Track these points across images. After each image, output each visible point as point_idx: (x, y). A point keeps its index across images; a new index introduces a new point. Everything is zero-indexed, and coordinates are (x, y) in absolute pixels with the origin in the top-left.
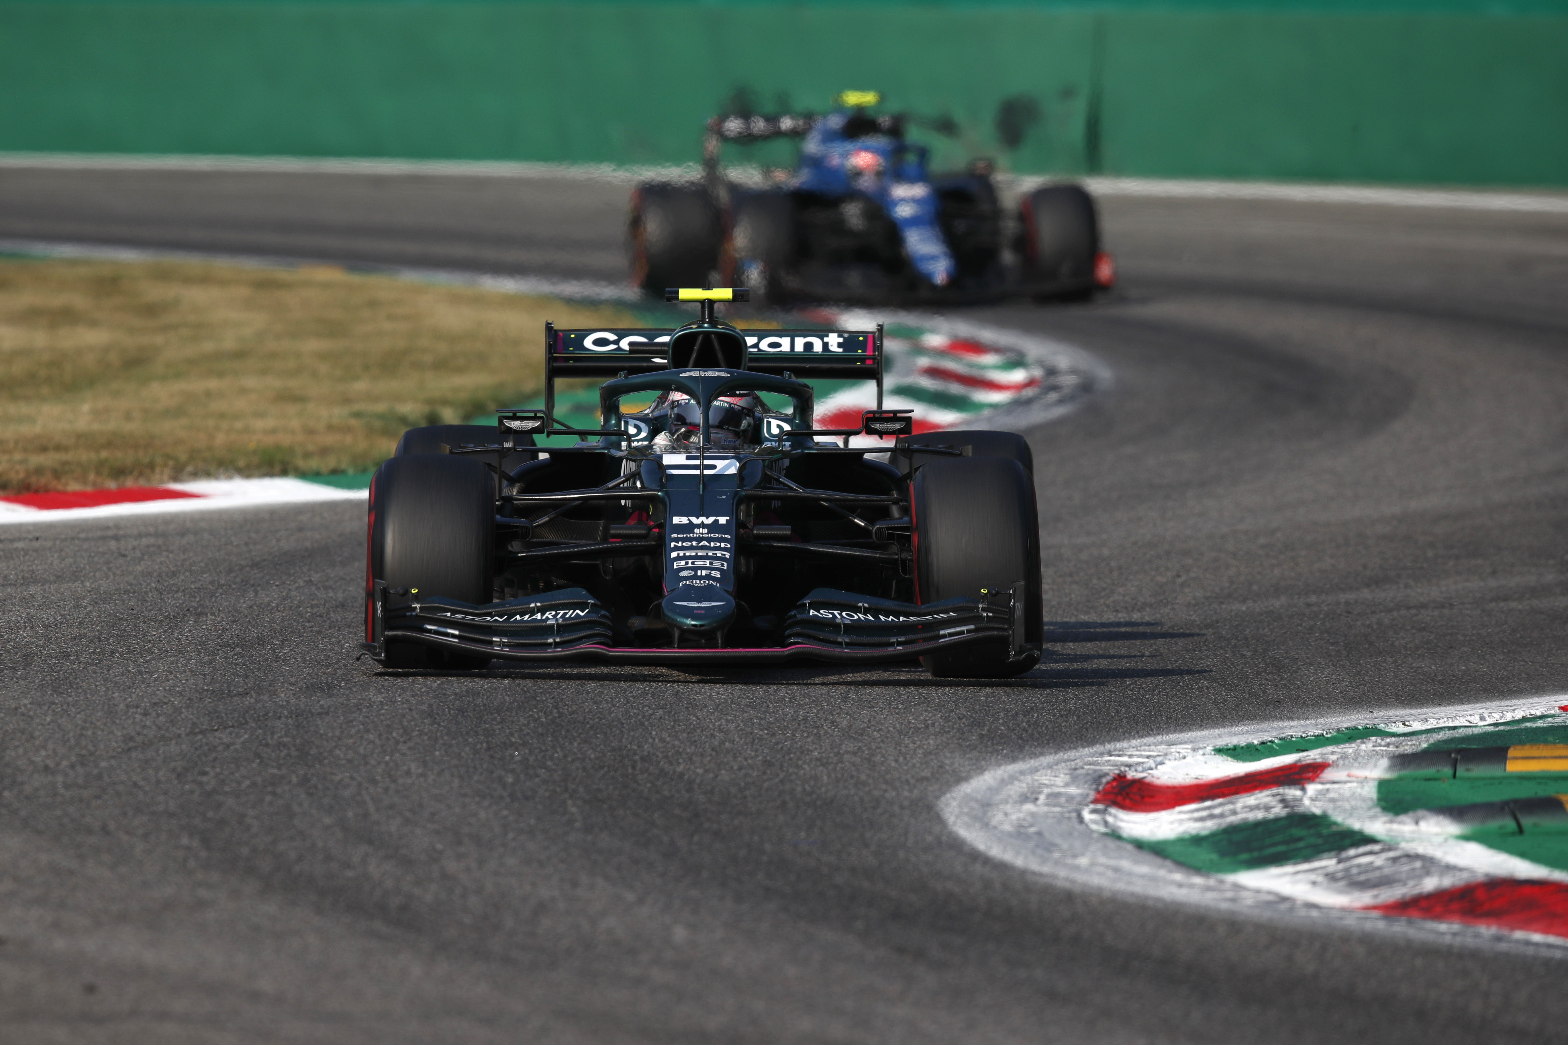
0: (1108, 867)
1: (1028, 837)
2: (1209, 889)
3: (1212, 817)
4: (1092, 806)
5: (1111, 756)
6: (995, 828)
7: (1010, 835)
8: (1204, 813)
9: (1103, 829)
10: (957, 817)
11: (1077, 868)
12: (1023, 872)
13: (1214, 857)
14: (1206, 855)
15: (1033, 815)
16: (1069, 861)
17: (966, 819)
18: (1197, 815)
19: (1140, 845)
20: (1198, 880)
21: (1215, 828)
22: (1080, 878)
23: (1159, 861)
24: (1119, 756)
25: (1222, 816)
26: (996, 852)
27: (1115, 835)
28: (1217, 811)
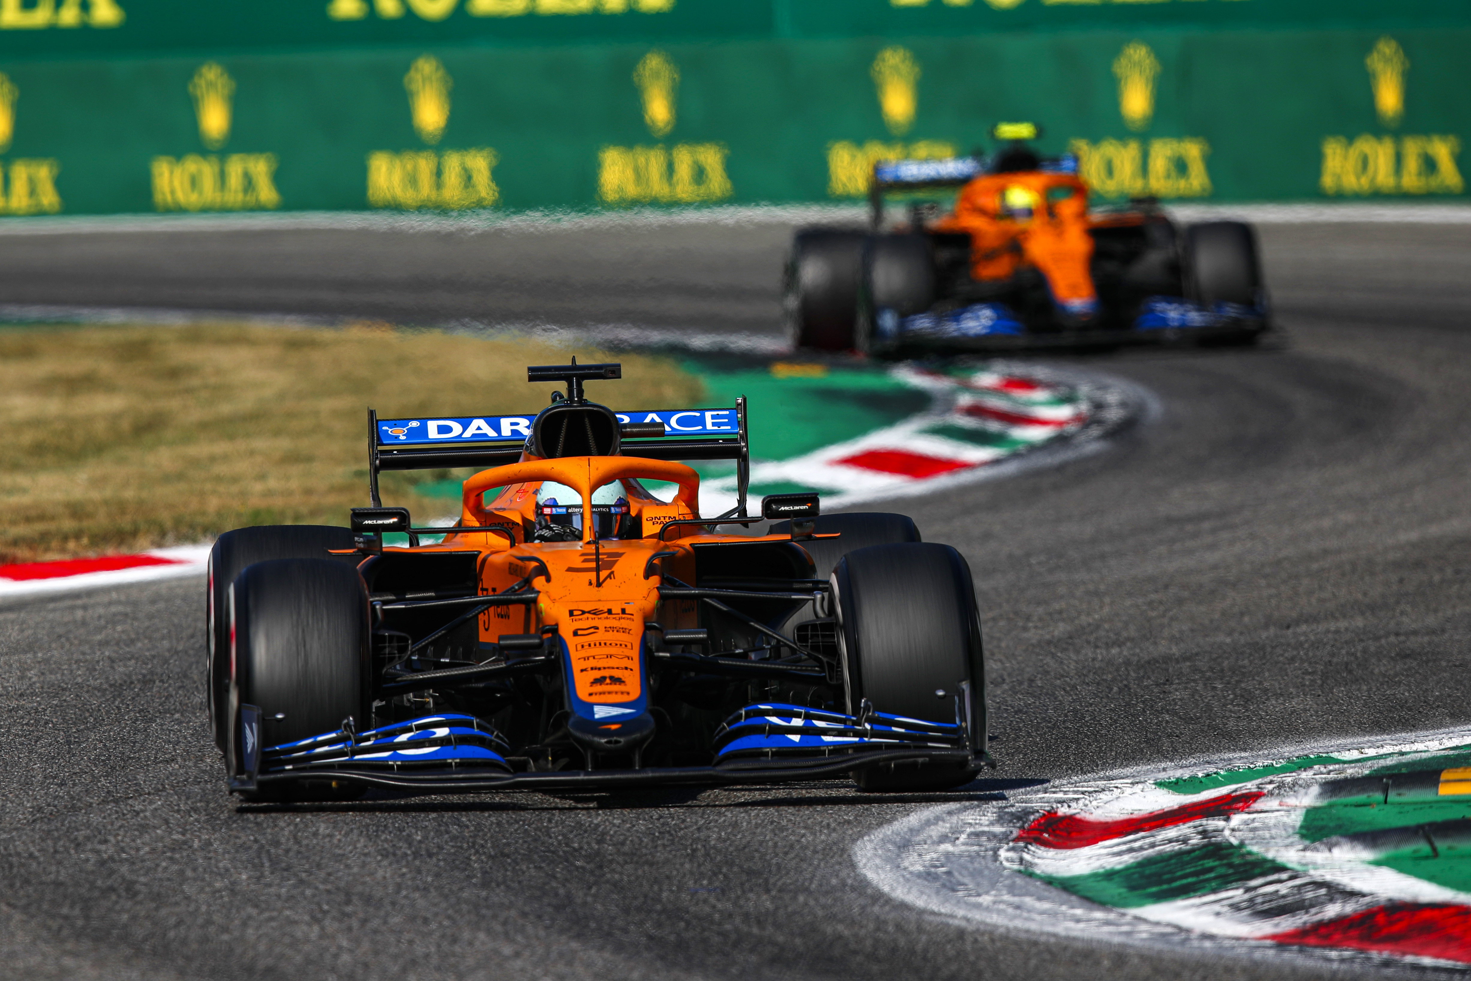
0: (1010, 904)
1: (936, 877)
2: (1108, 923)
3: (1131, 850)
4: (1011, 844)
5: (1046, 793)
6: (905, 869)
7: (919, 875)
8: (1124, 847)
9: (1016, 867)
10: (869, 860)
11: (978, 906)
12: (922, 912)
13: (1123, 890)
14: (1113, 890)
15: (948, 855)
16: (973, 899)
17: (878, 861)
18: (1116, 849)
19: (1050, 881)
20: (1099, 915)
21: (1132, 861)
22: (977, 916)
23: (1065, 896)
24: (1054, 792)
25: (1141, 849)
26: (900, 893)
27: (1027, 872)
28: (1136, 845)
